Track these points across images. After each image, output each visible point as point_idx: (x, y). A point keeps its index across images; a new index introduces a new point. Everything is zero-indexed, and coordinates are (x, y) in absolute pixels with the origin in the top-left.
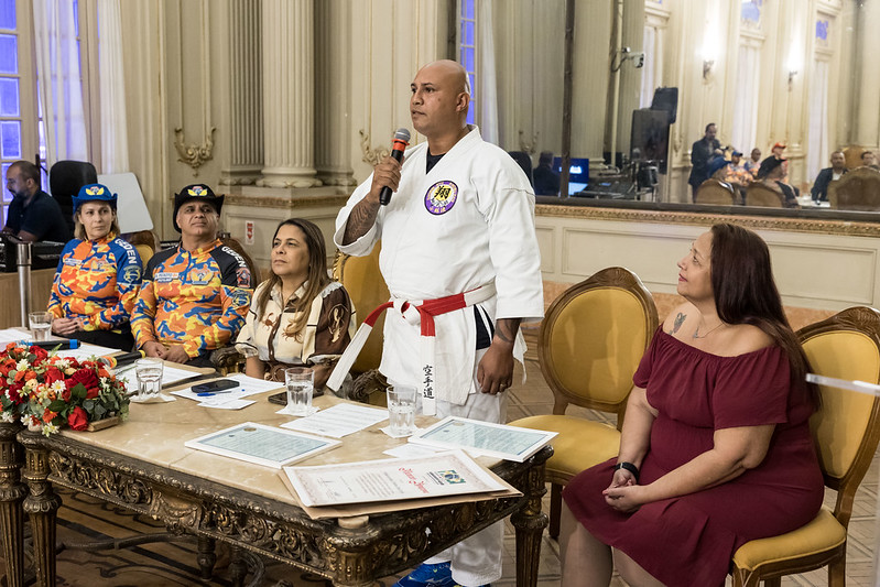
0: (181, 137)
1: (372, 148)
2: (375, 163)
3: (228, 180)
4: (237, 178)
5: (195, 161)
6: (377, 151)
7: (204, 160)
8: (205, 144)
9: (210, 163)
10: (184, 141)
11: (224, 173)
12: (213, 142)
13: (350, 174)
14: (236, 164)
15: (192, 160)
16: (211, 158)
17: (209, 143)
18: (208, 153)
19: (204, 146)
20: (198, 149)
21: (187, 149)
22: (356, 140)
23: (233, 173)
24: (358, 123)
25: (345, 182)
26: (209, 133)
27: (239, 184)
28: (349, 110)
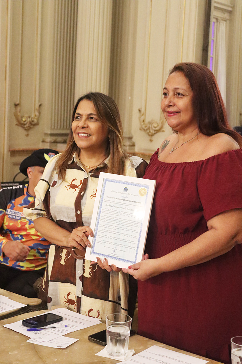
0: (19, 108)
1: (147, 121)
2: (148, 131)
3: (49, 139)
4: (54, 138)
5: (27, 125)
6: (150, 123)
7: (33, 124)
8: (34, 114)
9: (37, 127)
10: (20, 112)
11: (46, 134)
12: (40, 113)
13: (130, 138)
14: (54, 129)
15: (24, 124)
16: (37, 124)
17: (37, 114)
18: (35, 121)
19: (33, 116)
20: (29, 117)
21: (22, 117)
22: (136, 115)
23: (52, 135)
24: (137, 104)
25: (127, 143)
26: (37, 107)
27: (55, 142)
28: (132, 95)
